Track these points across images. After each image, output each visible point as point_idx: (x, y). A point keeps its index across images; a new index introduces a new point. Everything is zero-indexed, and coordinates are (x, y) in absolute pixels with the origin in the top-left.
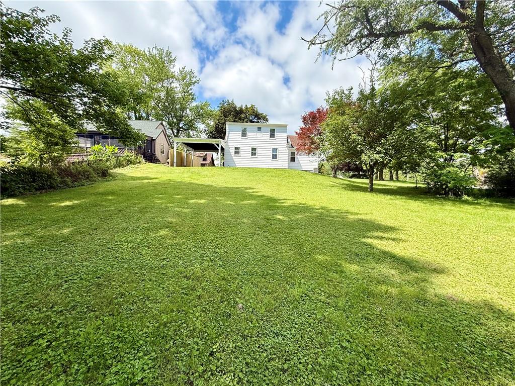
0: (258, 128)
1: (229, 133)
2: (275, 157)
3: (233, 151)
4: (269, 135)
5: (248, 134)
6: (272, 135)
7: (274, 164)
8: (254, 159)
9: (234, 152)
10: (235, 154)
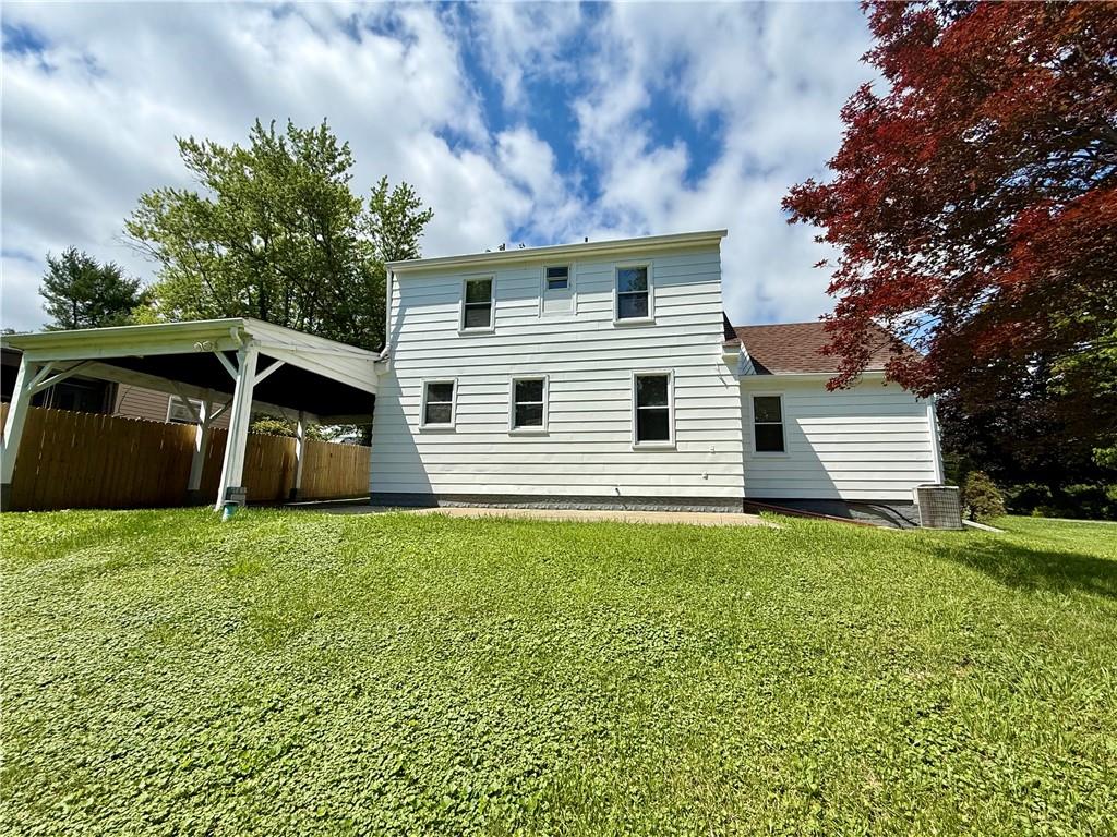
0: (552, 272)
1: (401, 316)
2: (652, 425)
3: (413, 402)
4: (613, 305)
5: (499, 307)
6: (633, 302)
7: (652, 473)
8: (529, 445)
9: (420, 410)
10: (428, 420)
